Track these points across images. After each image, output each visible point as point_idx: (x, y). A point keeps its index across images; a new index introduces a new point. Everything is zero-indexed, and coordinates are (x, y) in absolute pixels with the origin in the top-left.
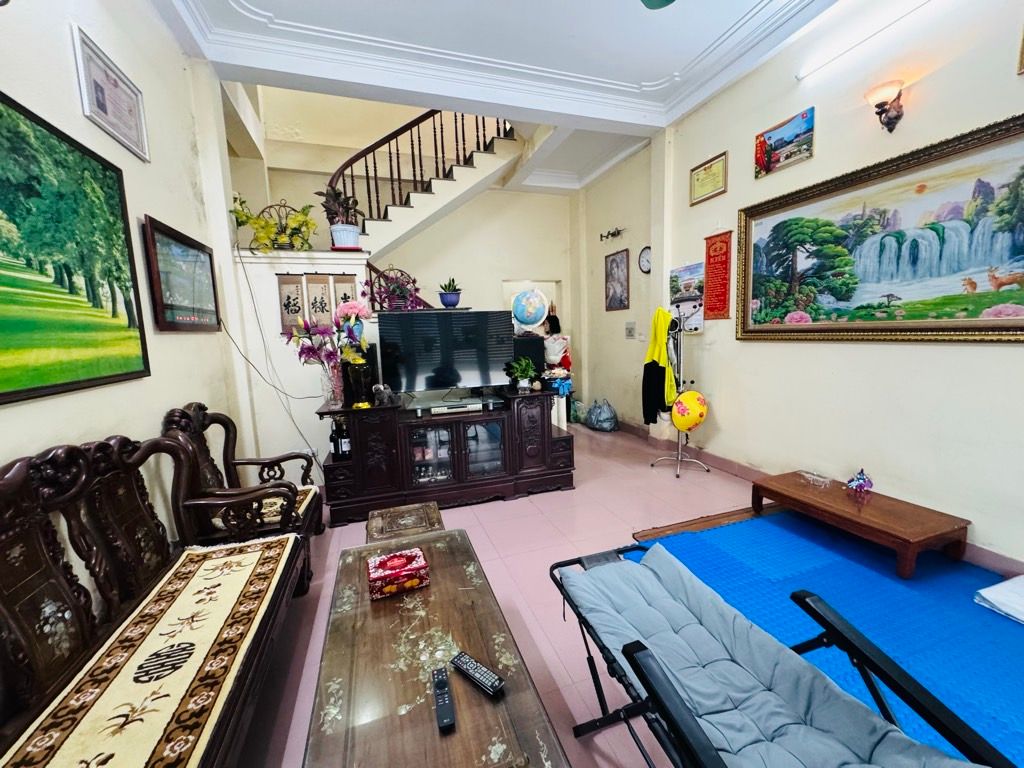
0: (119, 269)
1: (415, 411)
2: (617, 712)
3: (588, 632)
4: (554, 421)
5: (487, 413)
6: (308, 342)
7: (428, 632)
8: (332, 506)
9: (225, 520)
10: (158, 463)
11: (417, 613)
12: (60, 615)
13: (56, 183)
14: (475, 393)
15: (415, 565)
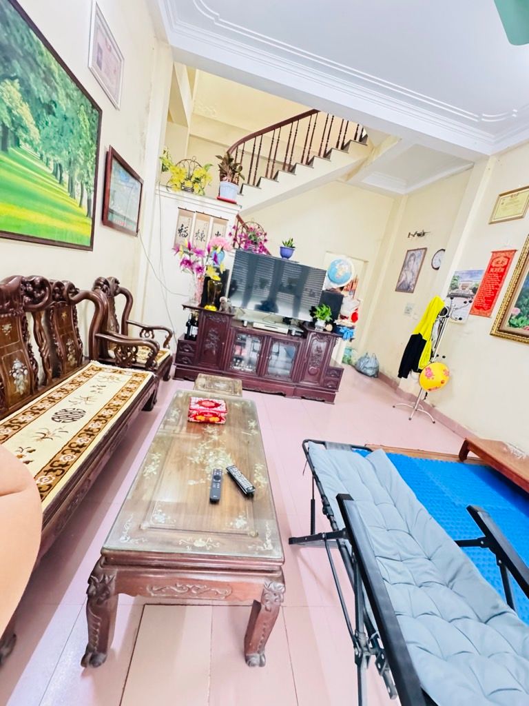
0: (89, 176)
1: (243, 321)
2: (320, 535)
3: (317, 484)
4: (333, 357)
5: (289, 336)
6: (188, 257)
7: (217, 449)
8: (178, 366)
9: (115, 351)
10: (86, 307)
11: (213, 436)
12: (22, 370)
13: (65, 109)
14: (286, 321)
15: (218, 409)
